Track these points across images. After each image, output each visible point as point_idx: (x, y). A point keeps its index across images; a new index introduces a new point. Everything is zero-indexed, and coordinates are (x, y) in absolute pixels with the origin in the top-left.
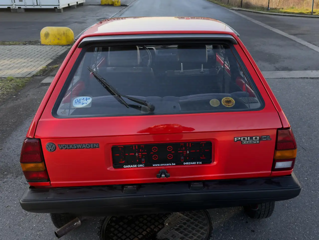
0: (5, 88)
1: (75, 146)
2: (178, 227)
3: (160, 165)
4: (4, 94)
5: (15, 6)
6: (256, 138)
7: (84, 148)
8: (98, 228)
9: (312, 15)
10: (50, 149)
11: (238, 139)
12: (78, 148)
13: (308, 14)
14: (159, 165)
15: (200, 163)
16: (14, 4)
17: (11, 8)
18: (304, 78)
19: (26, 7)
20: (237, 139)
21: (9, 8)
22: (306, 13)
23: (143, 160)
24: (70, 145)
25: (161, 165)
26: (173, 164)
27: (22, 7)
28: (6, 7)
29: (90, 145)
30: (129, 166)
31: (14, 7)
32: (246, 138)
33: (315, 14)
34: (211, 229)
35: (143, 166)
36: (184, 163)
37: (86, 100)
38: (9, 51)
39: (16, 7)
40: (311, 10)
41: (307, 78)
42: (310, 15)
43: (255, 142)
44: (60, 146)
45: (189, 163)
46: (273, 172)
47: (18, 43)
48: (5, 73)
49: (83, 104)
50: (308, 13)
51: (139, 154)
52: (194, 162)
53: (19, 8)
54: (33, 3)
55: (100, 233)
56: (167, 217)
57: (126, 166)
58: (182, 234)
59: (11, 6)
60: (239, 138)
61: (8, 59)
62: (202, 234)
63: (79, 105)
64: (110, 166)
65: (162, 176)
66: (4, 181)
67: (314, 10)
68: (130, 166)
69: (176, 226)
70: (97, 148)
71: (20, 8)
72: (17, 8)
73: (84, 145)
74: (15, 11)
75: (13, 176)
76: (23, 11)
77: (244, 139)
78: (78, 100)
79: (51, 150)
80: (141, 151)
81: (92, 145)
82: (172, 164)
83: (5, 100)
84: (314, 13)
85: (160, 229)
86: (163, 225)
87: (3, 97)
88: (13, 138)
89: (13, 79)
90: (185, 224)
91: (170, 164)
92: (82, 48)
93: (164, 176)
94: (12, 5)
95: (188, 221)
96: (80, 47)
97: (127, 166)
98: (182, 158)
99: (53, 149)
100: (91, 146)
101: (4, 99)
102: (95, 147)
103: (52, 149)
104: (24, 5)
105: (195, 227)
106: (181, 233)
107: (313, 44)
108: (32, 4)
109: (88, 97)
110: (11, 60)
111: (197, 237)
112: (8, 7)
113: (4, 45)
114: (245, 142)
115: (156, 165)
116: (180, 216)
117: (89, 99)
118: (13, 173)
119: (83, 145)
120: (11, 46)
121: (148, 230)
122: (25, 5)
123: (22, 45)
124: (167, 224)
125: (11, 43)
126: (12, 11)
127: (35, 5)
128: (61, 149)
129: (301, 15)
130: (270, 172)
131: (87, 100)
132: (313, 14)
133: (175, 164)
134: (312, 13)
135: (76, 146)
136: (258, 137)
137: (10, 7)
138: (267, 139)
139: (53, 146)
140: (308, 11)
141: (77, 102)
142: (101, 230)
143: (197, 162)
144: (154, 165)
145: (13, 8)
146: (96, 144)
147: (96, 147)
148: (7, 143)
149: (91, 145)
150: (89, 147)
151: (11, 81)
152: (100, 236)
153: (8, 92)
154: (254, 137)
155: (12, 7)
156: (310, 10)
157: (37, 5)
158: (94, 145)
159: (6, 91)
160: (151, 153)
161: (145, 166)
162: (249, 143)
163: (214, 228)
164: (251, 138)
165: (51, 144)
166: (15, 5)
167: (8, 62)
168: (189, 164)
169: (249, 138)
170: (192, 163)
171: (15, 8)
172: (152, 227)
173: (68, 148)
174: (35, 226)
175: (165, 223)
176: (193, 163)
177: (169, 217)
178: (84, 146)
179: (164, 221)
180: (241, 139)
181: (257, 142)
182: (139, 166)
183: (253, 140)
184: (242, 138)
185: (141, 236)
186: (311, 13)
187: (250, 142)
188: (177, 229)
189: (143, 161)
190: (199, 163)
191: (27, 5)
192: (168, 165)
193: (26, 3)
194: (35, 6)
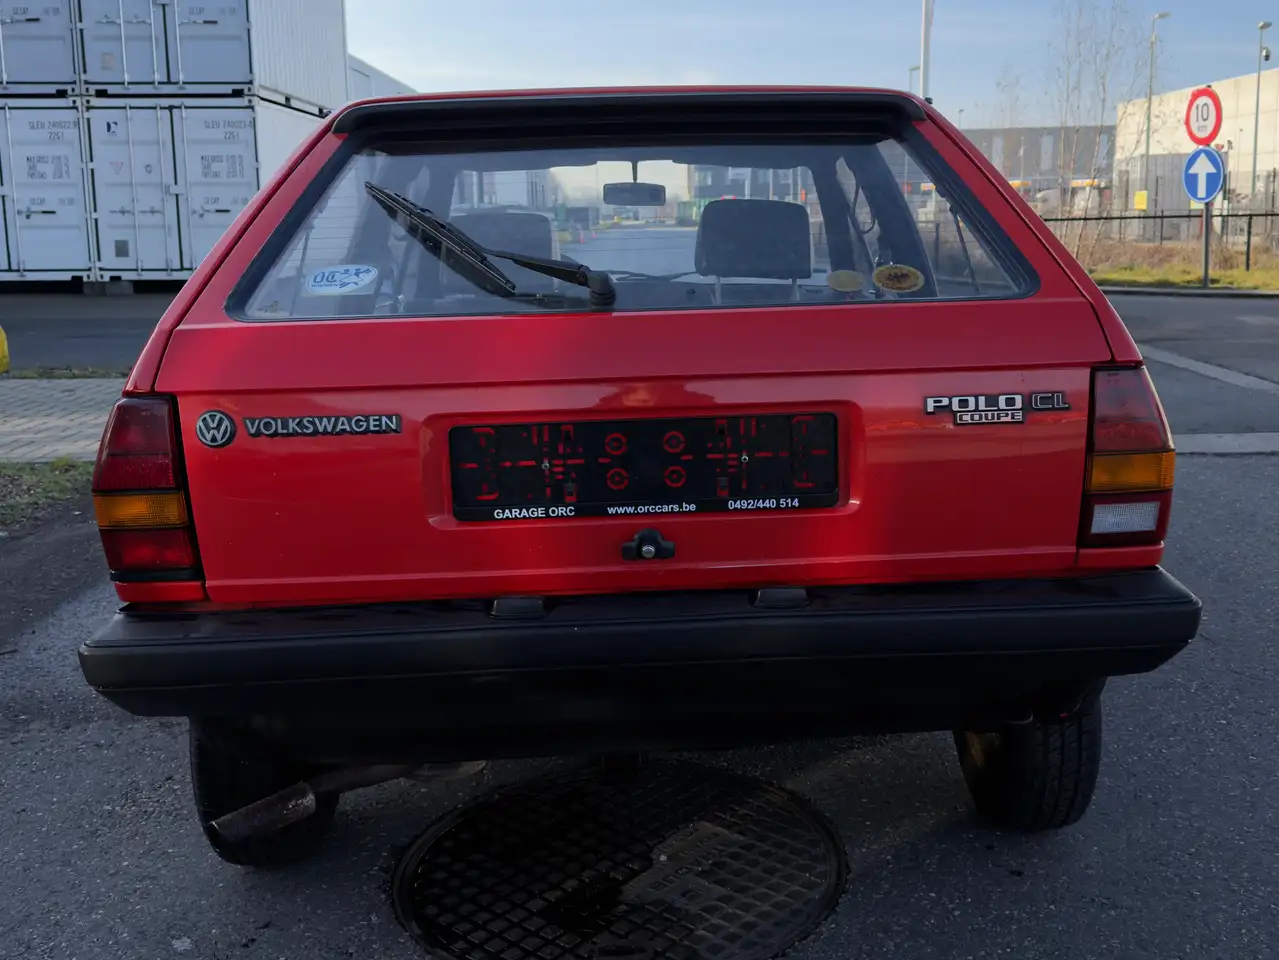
0: (44, 490)
1: (307, 424)
2: (707, 868)
3: (636, 509)
4: (36, 503)
5: (99, 273)
6: (1010, 402)
7: (344, 430)
8: (385, 871)
9: (1205, 286)
10: (209, 437)
11: (940, 401)
12: (321, 429)
13: (1192, 285)
14: (630, 510)
15: (792, 502)
16: (98, 265)
17: (85, 279)
18: (1192, 454)
19: (139, 275)
20: (935, 402)
21: (77, 280)
22: (1182, 284)
23: (570, 486)
24: (291, 420)
25: (642, 509)
26: (686, 507)
27: (126, 276)
28: (67, 277)
29: (367, 421)
30: (515, 512)
31: (95, 276)
32: (972, 400)
33: (1216, 285)
34: (843, 868)
35: (571, 511)
36: (731, 505)
37: (357, 274)
38: (67, 393)
39: (102, 277)
40: (1200, 273)
41: (1203, 454)
42: (1199, 288)
43: (1007, 415)
44: (253, 425)
45: (748, 504)
46: (1083, 551)
47: (101, 372)
48: (47, 450)
49: (343, 285)
50: (1189, 282)
51: (555, 462)
52: (767, 501)
53: (115, 279)
54: (167, 261)
55: (389, 884)
56: (665, 839)
57: (503, 512)
58: (723, 886)
59: (84, 275)
60: (945, 401)
61: (63, 413)
62: (811, 886)
63: (329, 288)
64: (440, 511)
65: (645, 549)
66: (15, 740)
67: (1212, 274)
68: (520, 514)
69: (699, 864)
70: (393, 434)
71: (118, 278)
72: (107, 279)
73: (346, 422)
74: (99, 289)
75: (52, 725)
76: (130, 290)
77: (964, 403)
78: (326, 275)
79: (214, 439)
80: (561, 451)
81: (375, 420)
82: (681, 507)
83: (39, 523)
84: (1214, 281)
85: (634, 874)
86: (648, 863)
87: (32, 513)
88: (62, 620)
89: (73, 466)
90: (734, 856)
91: (676, 508)
92: (346, 135)
93: (652, 549)
94: (90, 270)
95: (748, 847)
96: (336, 132)
97: (507, 511)
98: (723, 481)
99: (222, 439)
100: (372, 423)
101: (37, 519)
102: (384, 428)
103: (219, 437)
104: (135, 267)
105: (779, 866)
106: (721, 883)
107: (1220, 366)
108: (164, 267)
109: (363, 268)
110: (72, 417)
111: (787, 896)
112: (74, 277)
113: (49, 378)
114: (967, 418)
115: (621, 510)
116: (716, 835)
117: (368, 271)
118: (53, 717)
119: (341, 419)
120: (75, 380)
121: (587, 875)
122: (136, 270)
123: (116, 377)
124: (663, 858)
125: (76, 372)
126: (86, 290)
127: (172, 270)
128: (252, 435)
129: (1164, 288)
130: (1072, 549)
131: (361, 275)
132: (1211, 286)
133: (693, 507)
134: (1205, 281)
135: (313, 423)
136: (1018, 399)
137: (81, 278)
138: (1053, 404)
139: (226, 423)
140: (1188, 278)
141: (322, 280)
142: (392, 877)
143: (782, 501)
144: (611, 511)
145: (92, 279)
146: (390, 418)
147: (389, 430)
148: (37, 634)
149: (371, 418)
150: (363, 428)
151: (67, 471)
152: (392, 894)
153: (53, 498)
154: (1002, 400)
155: (89, 277)
156: (1198, 272)
157: (182, 269)
158: (380, 420)
159: (46, 498)
160: (601, 460)
161: (580, 513)
162: (984, 420)
163: (853, 866)
164: (992, 401)
165: (219, 416)
166: (101, 269)
167: (63, 422)
168: (749, 507)
169: (982, 400)
170: (761, 504)
171: (99, 279)
172: (603, 866)
173: (280, 431)
174: (128, 866)
175: (654, 857)
176: (767, 504)
177: (669, 836)
178: (343, 424)
179: (651, 849)
180: (951, 402)
181: (1013, 418)
182: (553, 512)
183: (999, 410)
184: (955, 401)
185: (559, 893)
186: (1200, 281)
187: (986, 416)
188: (703, 871)
189: (571, 494)
190: (787, 504)
191: (145, 267)
192: (666, 509)
193: (142, 261)
194: (174, 273)
